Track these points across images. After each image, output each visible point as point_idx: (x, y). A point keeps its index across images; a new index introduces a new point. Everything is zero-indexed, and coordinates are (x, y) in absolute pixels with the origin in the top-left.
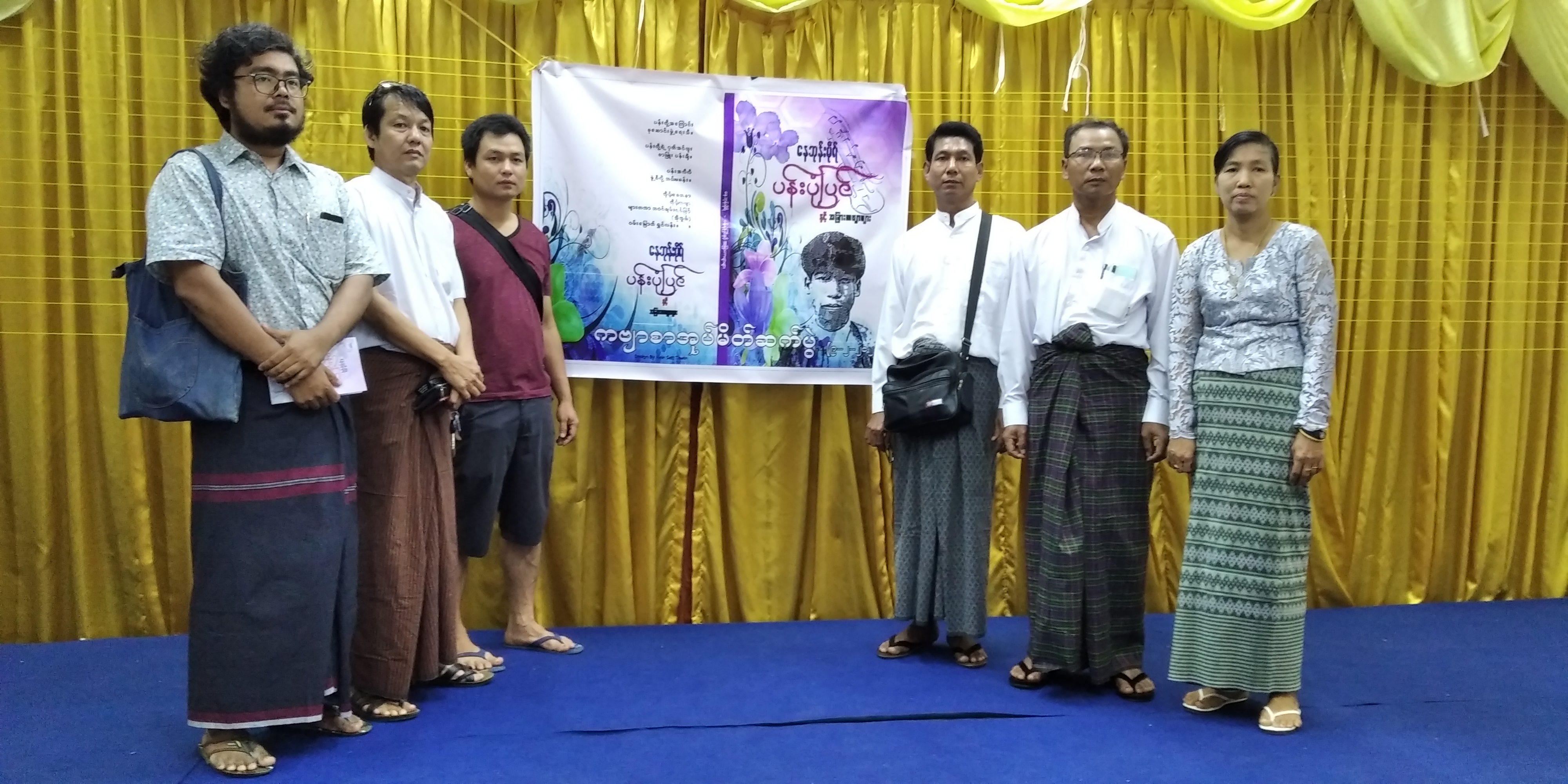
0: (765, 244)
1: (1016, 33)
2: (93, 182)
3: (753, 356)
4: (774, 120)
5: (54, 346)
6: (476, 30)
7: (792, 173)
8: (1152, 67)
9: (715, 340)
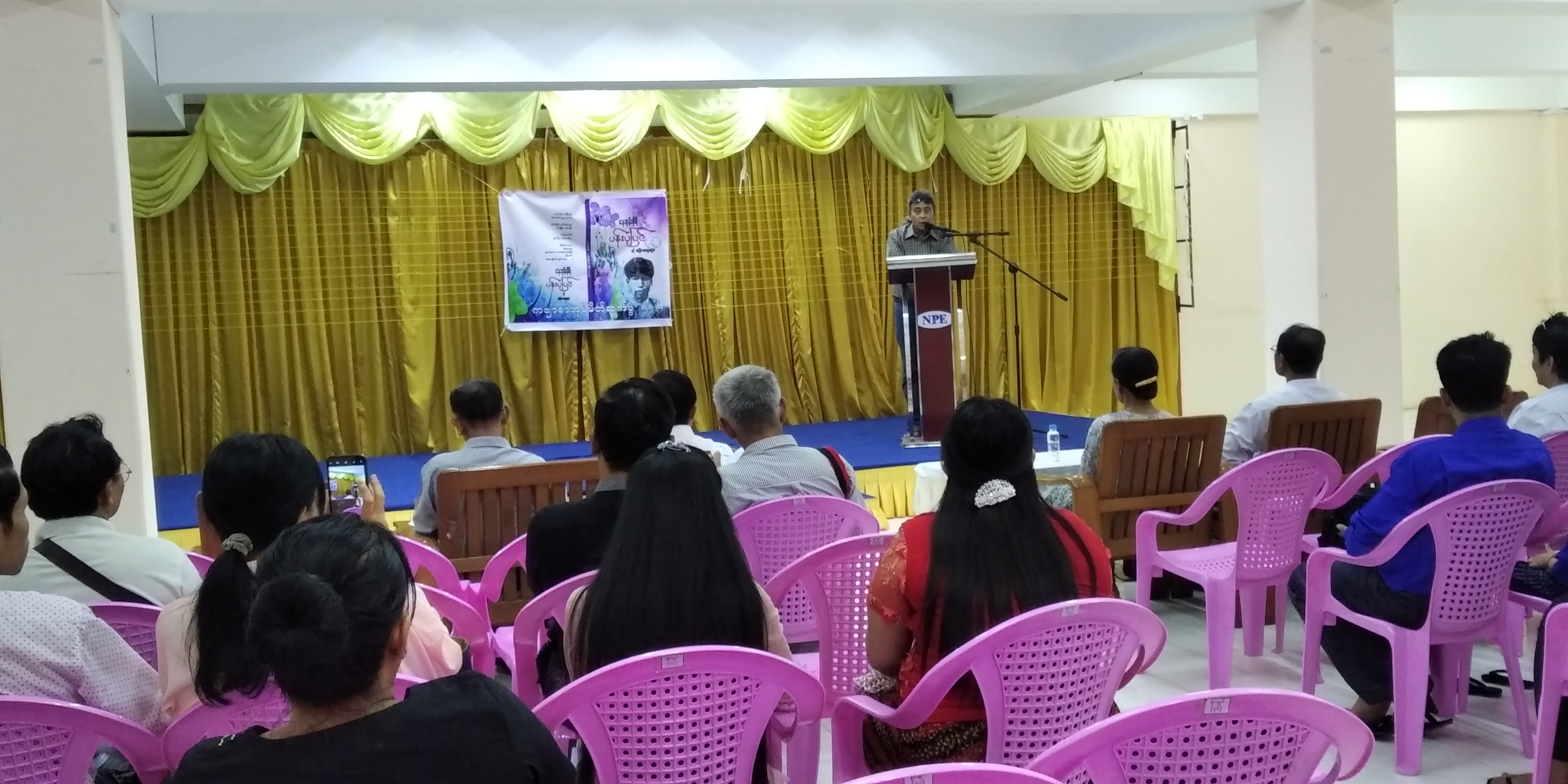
0: (607, 264)
1: (715, 163)
2: (302, 257)
3: (605, 316)
4: (608, 209)
5: (289, 330)
6: (468, 175)
7: (618, 232)
8: (780, 169)
9: (587, 309)
